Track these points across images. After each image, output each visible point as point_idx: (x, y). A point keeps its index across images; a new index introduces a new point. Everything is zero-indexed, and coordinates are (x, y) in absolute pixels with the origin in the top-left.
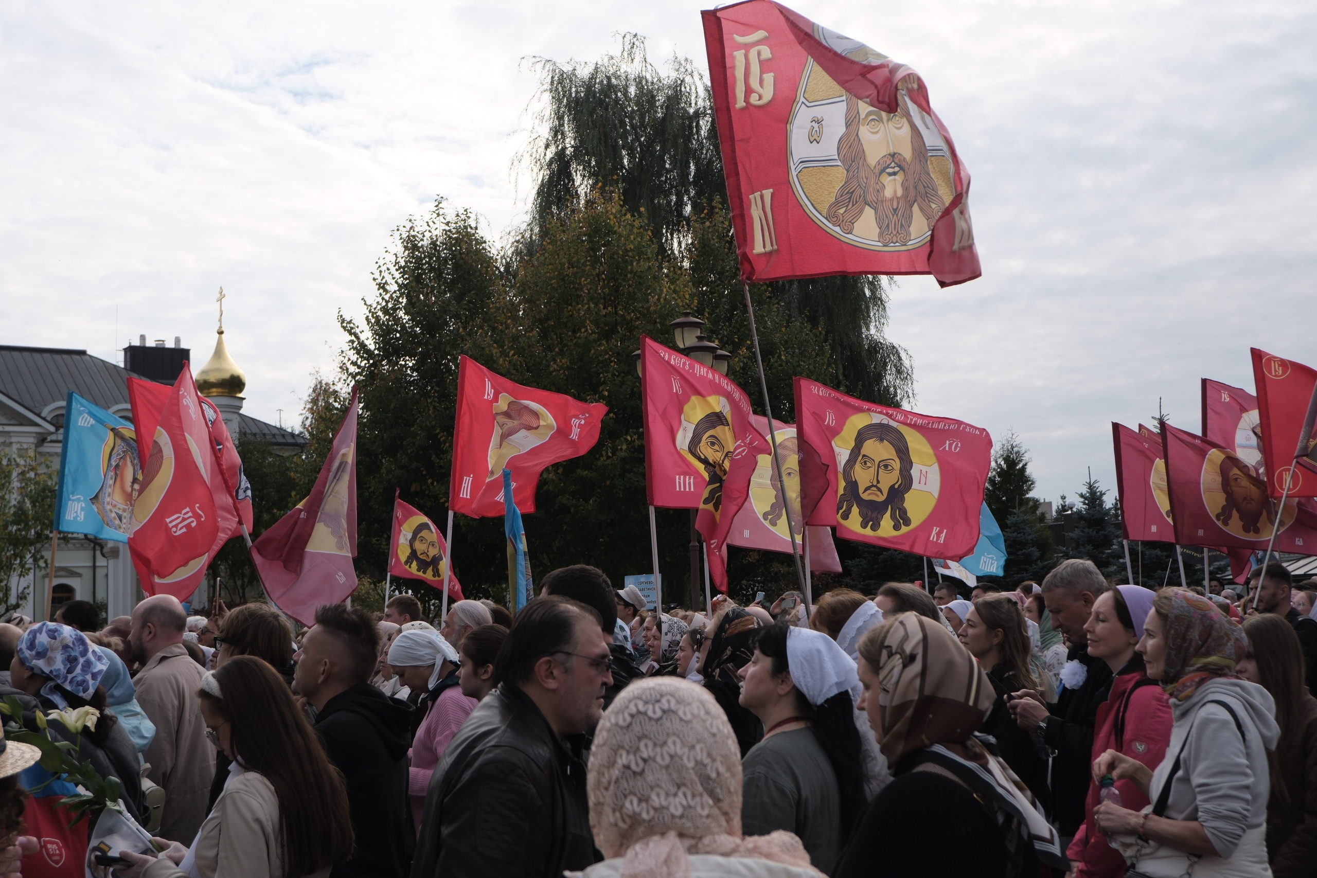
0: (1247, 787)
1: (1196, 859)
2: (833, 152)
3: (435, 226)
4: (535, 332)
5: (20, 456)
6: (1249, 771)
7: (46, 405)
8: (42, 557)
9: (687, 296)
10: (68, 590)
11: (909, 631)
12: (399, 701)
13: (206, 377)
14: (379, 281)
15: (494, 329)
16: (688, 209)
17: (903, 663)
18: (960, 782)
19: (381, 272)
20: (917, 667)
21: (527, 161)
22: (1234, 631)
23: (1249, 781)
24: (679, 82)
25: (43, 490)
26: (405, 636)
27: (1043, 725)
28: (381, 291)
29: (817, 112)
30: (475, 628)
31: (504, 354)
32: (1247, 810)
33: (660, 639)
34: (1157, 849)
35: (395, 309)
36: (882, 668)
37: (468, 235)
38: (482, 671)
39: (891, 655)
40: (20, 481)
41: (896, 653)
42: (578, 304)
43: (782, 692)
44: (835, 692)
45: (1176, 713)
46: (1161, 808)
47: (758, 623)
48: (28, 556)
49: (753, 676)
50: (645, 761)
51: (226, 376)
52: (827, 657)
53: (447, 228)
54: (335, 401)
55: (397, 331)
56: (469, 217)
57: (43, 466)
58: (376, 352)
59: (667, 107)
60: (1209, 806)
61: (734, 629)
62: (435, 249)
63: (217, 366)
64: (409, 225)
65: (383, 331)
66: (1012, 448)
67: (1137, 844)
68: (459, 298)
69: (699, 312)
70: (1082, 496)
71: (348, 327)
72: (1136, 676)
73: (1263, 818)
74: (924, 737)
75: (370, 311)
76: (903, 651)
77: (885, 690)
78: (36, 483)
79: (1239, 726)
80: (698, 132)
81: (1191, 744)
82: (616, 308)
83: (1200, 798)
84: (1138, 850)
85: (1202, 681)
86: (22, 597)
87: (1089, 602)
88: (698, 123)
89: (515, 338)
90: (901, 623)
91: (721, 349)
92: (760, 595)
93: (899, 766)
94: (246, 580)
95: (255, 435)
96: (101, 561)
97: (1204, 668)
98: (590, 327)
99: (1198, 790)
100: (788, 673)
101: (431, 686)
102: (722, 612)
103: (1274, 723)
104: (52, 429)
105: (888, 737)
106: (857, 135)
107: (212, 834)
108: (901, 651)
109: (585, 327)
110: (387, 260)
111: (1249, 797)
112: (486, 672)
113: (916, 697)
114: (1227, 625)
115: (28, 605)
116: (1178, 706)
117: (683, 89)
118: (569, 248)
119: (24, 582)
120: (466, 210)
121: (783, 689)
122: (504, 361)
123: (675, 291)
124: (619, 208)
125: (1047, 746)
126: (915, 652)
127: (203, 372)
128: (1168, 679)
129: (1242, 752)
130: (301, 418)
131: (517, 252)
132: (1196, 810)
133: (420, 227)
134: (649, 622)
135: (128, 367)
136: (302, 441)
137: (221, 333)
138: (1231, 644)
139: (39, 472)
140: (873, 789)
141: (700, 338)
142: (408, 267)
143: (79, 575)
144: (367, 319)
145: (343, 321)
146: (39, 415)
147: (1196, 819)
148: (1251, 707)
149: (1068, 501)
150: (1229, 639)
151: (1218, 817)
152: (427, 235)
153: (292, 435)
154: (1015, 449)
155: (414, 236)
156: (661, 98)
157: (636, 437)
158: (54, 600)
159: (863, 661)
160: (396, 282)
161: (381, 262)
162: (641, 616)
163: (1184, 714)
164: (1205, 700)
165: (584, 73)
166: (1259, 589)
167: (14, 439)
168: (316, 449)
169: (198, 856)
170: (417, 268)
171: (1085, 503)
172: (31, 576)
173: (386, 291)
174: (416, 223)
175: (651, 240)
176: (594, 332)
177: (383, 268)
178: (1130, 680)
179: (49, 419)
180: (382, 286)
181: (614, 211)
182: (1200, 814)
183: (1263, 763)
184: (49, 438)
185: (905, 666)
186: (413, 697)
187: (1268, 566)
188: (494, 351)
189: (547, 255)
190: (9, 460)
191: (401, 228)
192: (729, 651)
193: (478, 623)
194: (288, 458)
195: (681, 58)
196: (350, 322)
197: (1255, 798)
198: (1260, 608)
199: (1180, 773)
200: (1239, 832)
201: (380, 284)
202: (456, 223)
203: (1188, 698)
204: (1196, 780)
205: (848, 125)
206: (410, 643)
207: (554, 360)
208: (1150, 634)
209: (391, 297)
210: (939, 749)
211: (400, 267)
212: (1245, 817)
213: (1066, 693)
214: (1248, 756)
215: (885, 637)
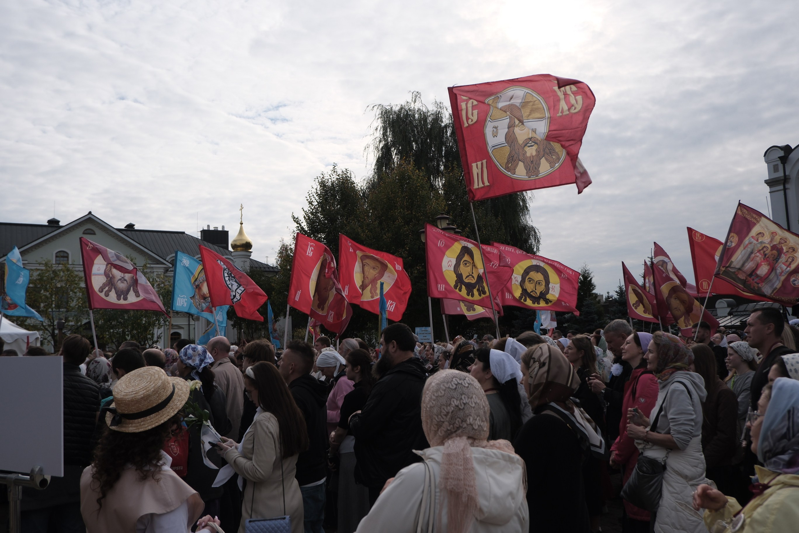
0: (692, 420)
1: (670, 451)
2: (503, 140)
3: (333, 177)
4: (377, 222)
5: (158, 277)
6: (693, 413)
7: (168, 256)
8: (167, 321)
9: (443, 206)
10: (178, 334)
11: (543, 352)
12: (321, 381)
13: (236, 243)
14: (309, 200)
15: (359, 221)
16: (442, 168)
17: (539, 366)
18: (562, 419)
19: (310, 197)
20: (545, 368)
21: (372, 148)
22: (688, 352)
23: (694, 417)
24: (438, 112)
25: (168, 292)
26: (323, 354)
27: (603, 391)
28: (310, 205)
29: (495, 124)
30: (352, 350)
31: (363, 232)
32: (692, 430)
33: (433, 355)
34: (652, 446)
35: (316, 213)
36: (530, 367)
37: (347, 180)
38: (355, 369)
39: (534, 362)
40: (158, 288)
41: (537, 361)
42: (395, 210)
43: (487, 378)
44: (509, 378)
45: (660, 386)
46: (654, 428)
47: (474, 348)
48: (162, 320)
49: (475, 370)
50: (464, 404)
51: (244, 242)
52: (507, 363)
53: (338, 177)
54: (291, 253)
55: (317, 222)
56: (348, 173)
57: (167, 281)
58: (308, 231)
59: (432, 123)
60: (675, 428)
61: (462, 351)
62: (333, 187)
63: (240, 238)
64: (322, 176)
65: (310, 222)
66: (586, 271)
67: (644, 444)
68: (344, 207)
69: (448, 213)
70: (616, 292)
71: (296, 220)
72: (642, 370)
73: (700, 432)
74: (547, 399)
75: (305, 214)
76: (540, 360)
77: (531, 377)
78: (165, 289)
79: (689, 392)
80: (446, 134)
81: (667, 400)
82: (412, 211)
83: (671, 424)
84: (644, 446)
85: (673, 373)
86: (159, 337)
87: (624, 338)
88: (446, 130)
89: (368, 225)
90: (540, 348)
91: (458, 229)
92: (475, 336)
93: (537, 410)
94: (253, 330)
95: (256, 268)
96: (192, 322)
97: (674, 367)
98: (400, 220)
99: (670, 421)
100: (490, 369)
101: (335, 375)
102: (458, 343)
103: (705, 390)
104: (171, 266)
105: (531, 398)
106: (513, 131)
107: (250, 438)
108: (539, 361)
109: (398, 220)
110: (313, 192)
111: (693, 424)
112: (357, 369)
113: (544, 381)
114: (685, 349)
115: (162, 341)
116: (661, 383)
117: (439, 116)
118: (391, 185)
119: (160, 331)
120: (346, 170)
121: (487, 376)
122: (364, 234)
123: (438, 204)
124: (413, 167)
125: (605, 401)
126: (545, 362)
127: (234, 241)
128: (658, 371)
129: (690, 404)
130: (275, 261)
131: (368, 188)
132: (670, 429)
133: (327, 177)
134: (428, 348)
135: (202, 239)
136: (277, 270)
137: (242, 224)
138: (687, 358)
139: (166, 284)
140: (525, 420)
141: (448, 224)
142: (322, 194)
143: (183, 328)
144: (304, 217)
145: (294, 218)
146: (165, 260)
147: (669, 433)
148: (694, 384)
149: (610, 294)
150: (686, 356)
151: (679, 433)
152: (330, 180)
153: (273, 268)
154: (587, 272)
155: (324, 181)
156: (430, 119)
157: (421, 267)
158: (172, 339)
159: (523, 364)
160: (317, 201)
161: (310, 193)
162: (424, 345)
163: (664, 387)
164: (674, 381)
165: (396, 109)
166: (697, 333)
167: (155, 270)
168: (283, 273)
169: (244, 447)
170: (326, 195)
171: (618, 295)
172: (163, 328)
173: (313, 205)
174: (325, 175)
175: (427, 181)
176: (401, 222)
177: (311, 195)
178: (639, 372)
179: (169, 261)
180: (311, 203)
181: (411, 169)
182: (671, 431)
183: (700, 408)
184: (169, 270)
185: (540, 368)
186: (327, 380)
187: (701, 323)
188: (359, 230)
189: (381, 188)
190: (153, 279)
191: (319, 178)
192: (460, 361)
193: (353, 348)
194: (271, 277)
195: (438, 101)
196: (297, 218)
197: (696, 424)
198: (697, 341)
199: (663, 413)
200: (689, 439)
201: (309, 202)
202: (342, 175)
203: (666, 380)
204: (670, 416)
205: (509, 127)
206: (326, 357)
207: (385, 234)
208: (650, 351)
209: (315, 208)
210: (553, 404)
211: (318, 195)
212: (691, 433)
213: (613, 377)
214: (693, 405)
215: (533, 354)
